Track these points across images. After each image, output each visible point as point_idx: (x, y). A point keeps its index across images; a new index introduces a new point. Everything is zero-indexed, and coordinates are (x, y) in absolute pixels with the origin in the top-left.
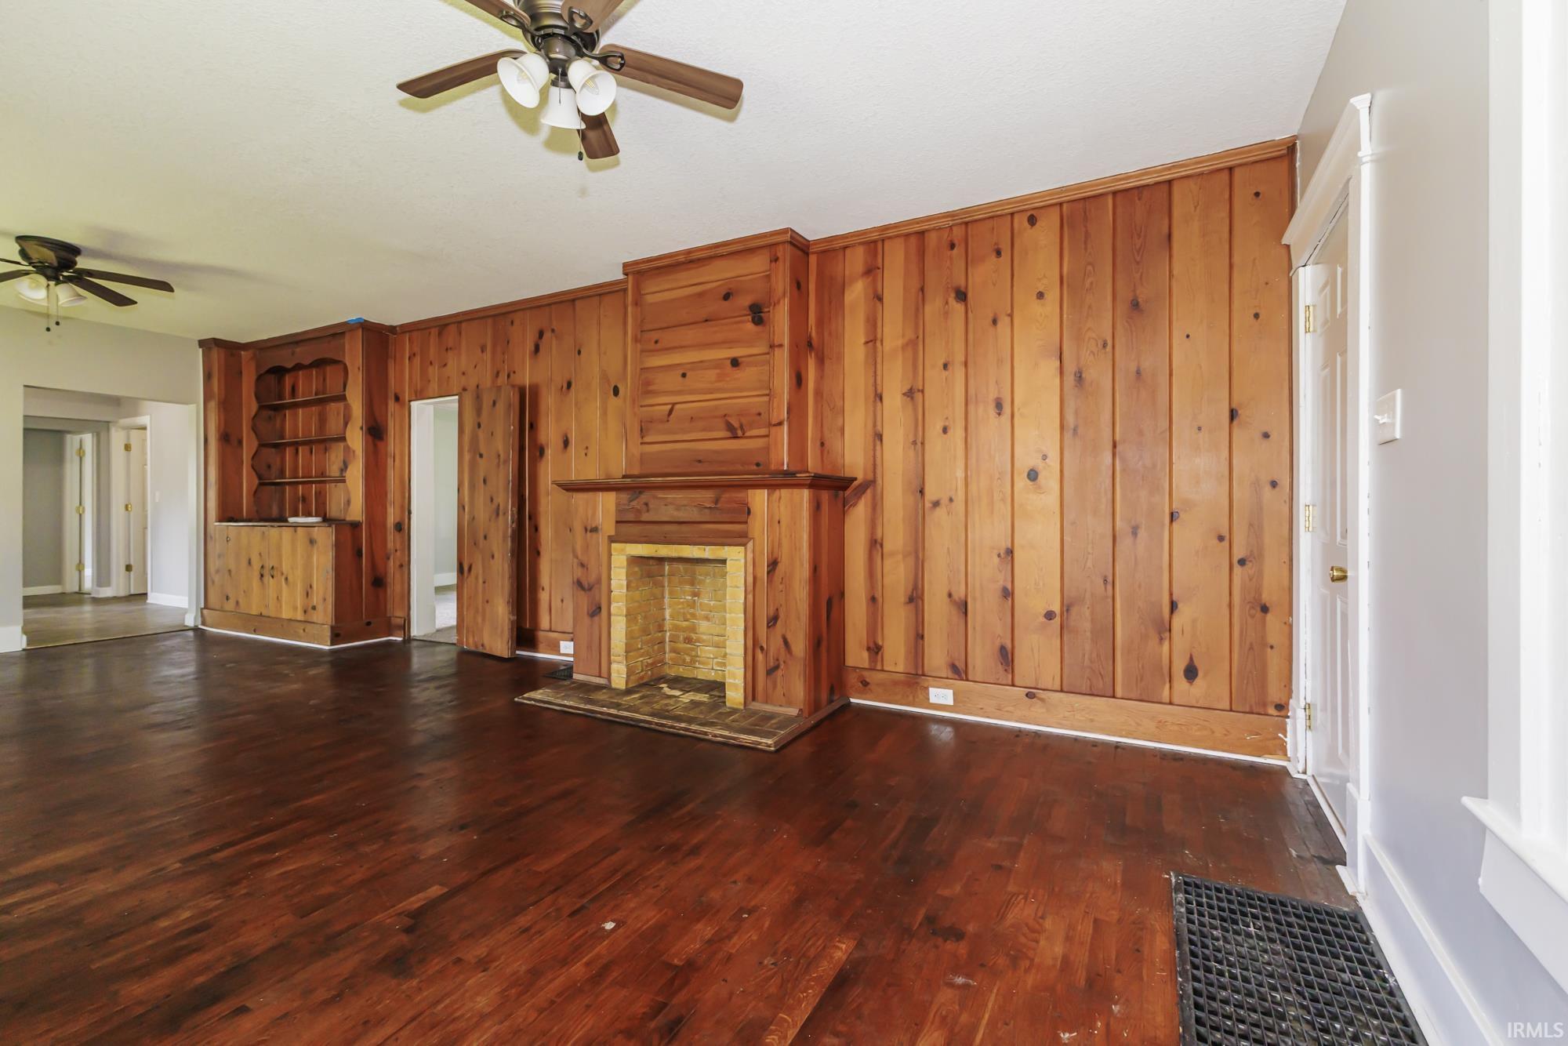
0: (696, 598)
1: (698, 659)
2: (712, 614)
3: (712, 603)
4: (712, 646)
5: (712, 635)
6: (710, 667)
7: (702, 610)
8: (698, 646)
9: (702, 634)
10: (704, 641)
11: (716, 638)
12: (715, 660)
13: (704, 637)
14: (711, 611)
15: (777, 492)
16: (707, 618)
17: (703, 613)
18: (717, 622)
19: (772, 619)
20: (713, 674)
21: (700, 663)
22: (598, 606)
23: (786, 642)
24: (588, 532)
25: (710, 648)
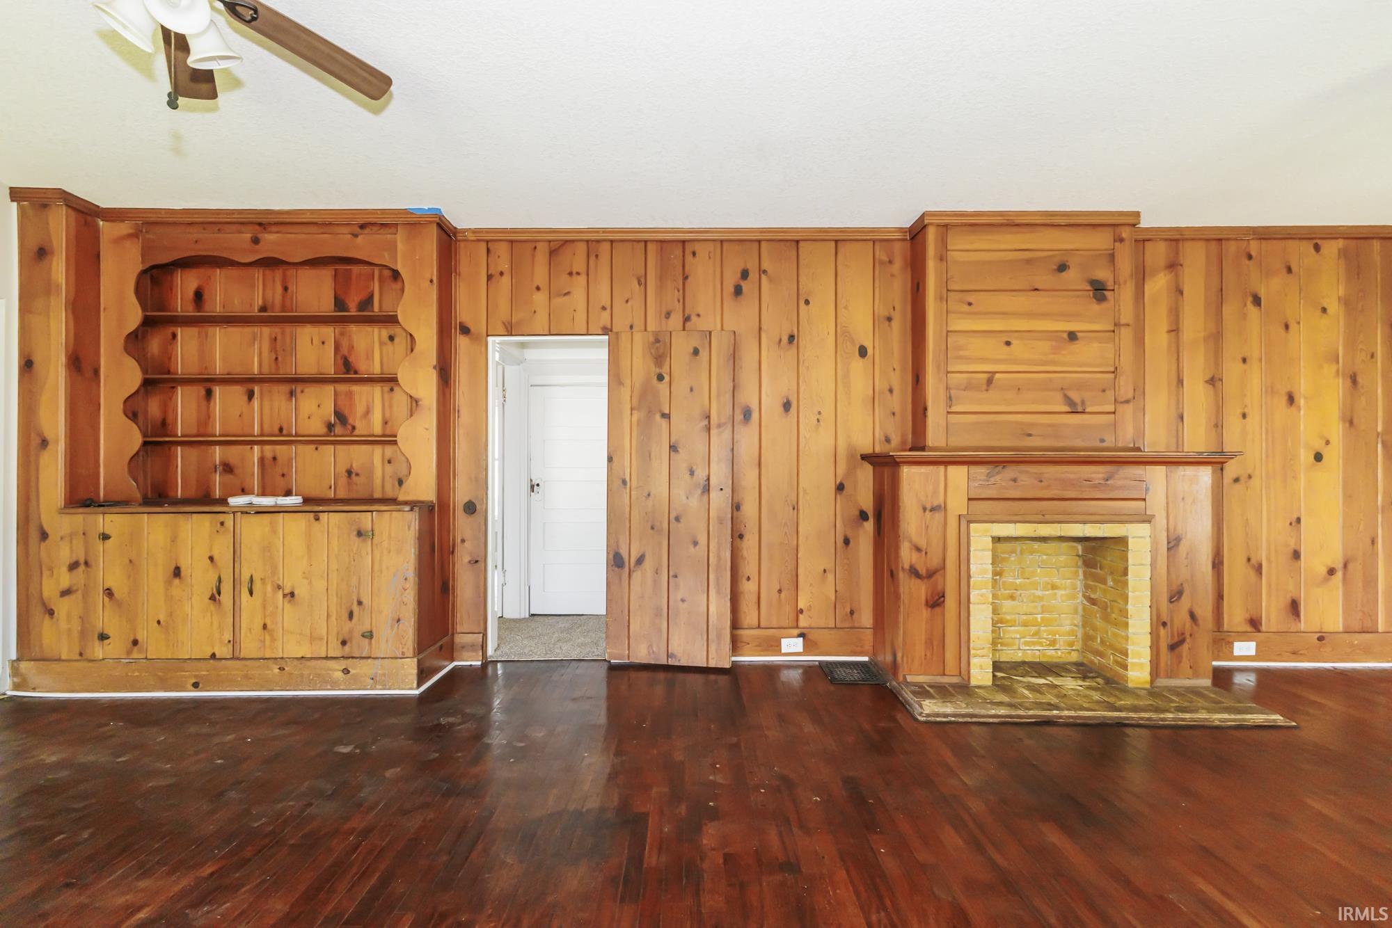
0: (998, 577)
1: (1000, 640)
2: (1019, 592)
3: (1018, 581)
4: (1019, 626)
5: (1019, 614)
6: (1016, 647)
7: (1005, 590)
8: (999, 628)
9: (1005, 613)
10: (1007, 621)
11: (1024, 617)
12: (1023, 640)
13: (1008, 617)
14: (1016, 590)
15: (1180, 469)
16: (1012, 598)
17: (1007, 592)
18: (1025, 600)
19: (1176, 595)
20: (1020, 655)
21: (1002, 644)
22: (941, 595)
23: (1192, 616)
24: (927, 511)
25: (1016, 628)
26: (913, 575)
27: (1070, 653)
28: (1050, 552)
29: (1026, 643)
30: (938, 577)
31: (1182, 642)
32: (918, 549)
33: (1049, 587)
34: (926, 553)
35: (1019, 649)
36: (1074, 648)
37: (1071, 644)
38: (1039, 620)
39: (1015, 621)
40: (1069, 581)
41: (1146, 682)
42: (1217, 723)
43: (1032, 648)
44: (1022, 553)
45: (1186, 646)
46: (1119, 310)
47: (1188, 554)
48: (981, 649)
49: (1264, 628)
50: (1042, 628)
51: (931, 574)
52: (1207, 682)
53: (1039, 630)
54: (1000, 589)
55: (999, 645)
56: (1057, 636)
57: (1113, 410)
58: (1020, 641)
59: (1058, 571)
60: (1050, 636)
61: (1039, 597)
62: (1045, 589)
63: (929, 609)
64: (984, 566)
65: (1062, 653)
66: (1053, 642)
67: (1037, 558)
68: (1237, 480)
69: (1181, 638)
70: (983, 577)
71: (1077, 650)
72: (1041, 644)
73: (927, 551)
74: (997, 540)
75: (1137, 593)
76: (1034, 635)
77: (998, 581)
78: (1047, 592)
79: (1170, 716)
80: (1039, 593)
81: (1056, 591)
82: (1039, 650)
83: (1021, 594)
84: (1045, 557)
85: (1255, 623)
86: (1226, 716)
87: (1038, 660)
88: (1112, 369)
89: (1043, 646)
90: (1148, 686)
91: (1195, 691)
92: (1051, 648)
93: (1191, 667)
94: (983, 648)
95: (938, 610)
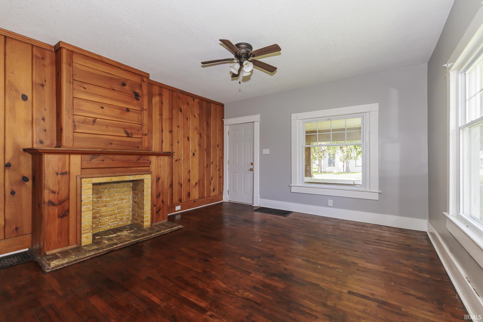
0: (99, 199)
1: (100, 224)
2: (108, 204)
3: (108, 199)
4: (108, 216)
5: (108, 212)
6: (107, 225)
7: (102, 204)
8: (100, 219)
9: (103, 212)
11: (110, 213)
12: (110, 221)
13: (104, 214)
14: (107, 203)
15: (160, 157)
17: (103, 204)
18: (111, 206)
19: (158, 196)
20: (109, 227)
21: (101, 225)
22: (66, 211)
23: (163, 202)
24: (59, 175)
25: (107, 217)
26: (50, 205)
27: (128, 222)
28: (120, 187)
29: (111, 222)
30: (66, 204)
31: (160, 210)
32: (54, 192)
33: (120, 199)
34: (58, 194)
35: (108, 225)
36: (129, 220)
37: (128, 218)
38: (116, 212)
39: (107, 215)
40: (128, 196)
41: (149, 225)
42: (166, 232)
43: (114, 223)
44: (109, 188)
45: (161, 211)
46: (143, 104)
47: (161, 183)
48: (87, 230)
49: (182, 201)
50: (118, 215)
51: (61, 203)
52: (166, 221)
53: (116, 216)
54: (100, 203)
55: (100, 226)
56: (123, 217)
57: (141, 137)
58: (108, 222)
59: (124, 193)
60: (121, 218)
61: (116, 204)
62: (119, 201)
63: (60, 219)
64: (89, 196)
65: (125, 222)
66: (122, 219)
67: (116, 189)
68: (176, 161)
69: (160, 209)
70: (88, 200)
71: (130, 220)
72: (117, 221)
73: (60, 192)
74: (94, 184)
75: (147, 197)
76: (114, 218)
77: (99, 200)
78: (120, 202)
79: (153, 234)
80: (116, 202)
81: (123, 201)
82: (116, 224)
83: (109, 204)
84: (118, 189)
85: (180, 200)
86: (168, 230)
87: (116, 227)
88: (141, 124)
89: (118, 222)
90: (150, 227)
91: (163, 224)
92: (121, 222)
93: (162, 217)
94: (88, 229)
95: (65, 218)
